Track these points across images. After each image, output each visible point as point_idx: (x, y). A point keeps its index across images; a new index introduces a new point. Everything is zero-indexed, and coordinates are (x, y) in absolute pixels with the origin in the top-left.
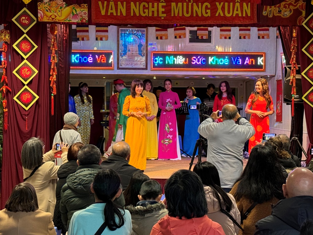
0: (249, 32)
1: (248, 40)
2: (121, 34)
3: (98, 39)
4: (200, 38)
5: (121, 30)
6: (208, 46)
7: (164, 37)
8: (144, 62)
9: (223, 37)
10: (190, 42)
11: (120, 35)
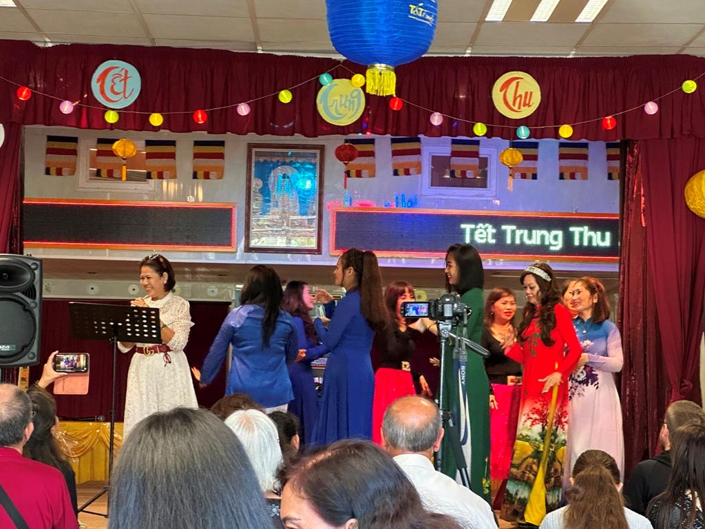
0: (585, 164)
1: (581, 181)
2: (256, 163)
3: (198, 176)
4: (458, 174)
5: (256, 152)
6: (478, 196)
7: (364, 172)
8: (315, 235)
9: (518, 175)
10: (432, 186)
11: (253, 165)
